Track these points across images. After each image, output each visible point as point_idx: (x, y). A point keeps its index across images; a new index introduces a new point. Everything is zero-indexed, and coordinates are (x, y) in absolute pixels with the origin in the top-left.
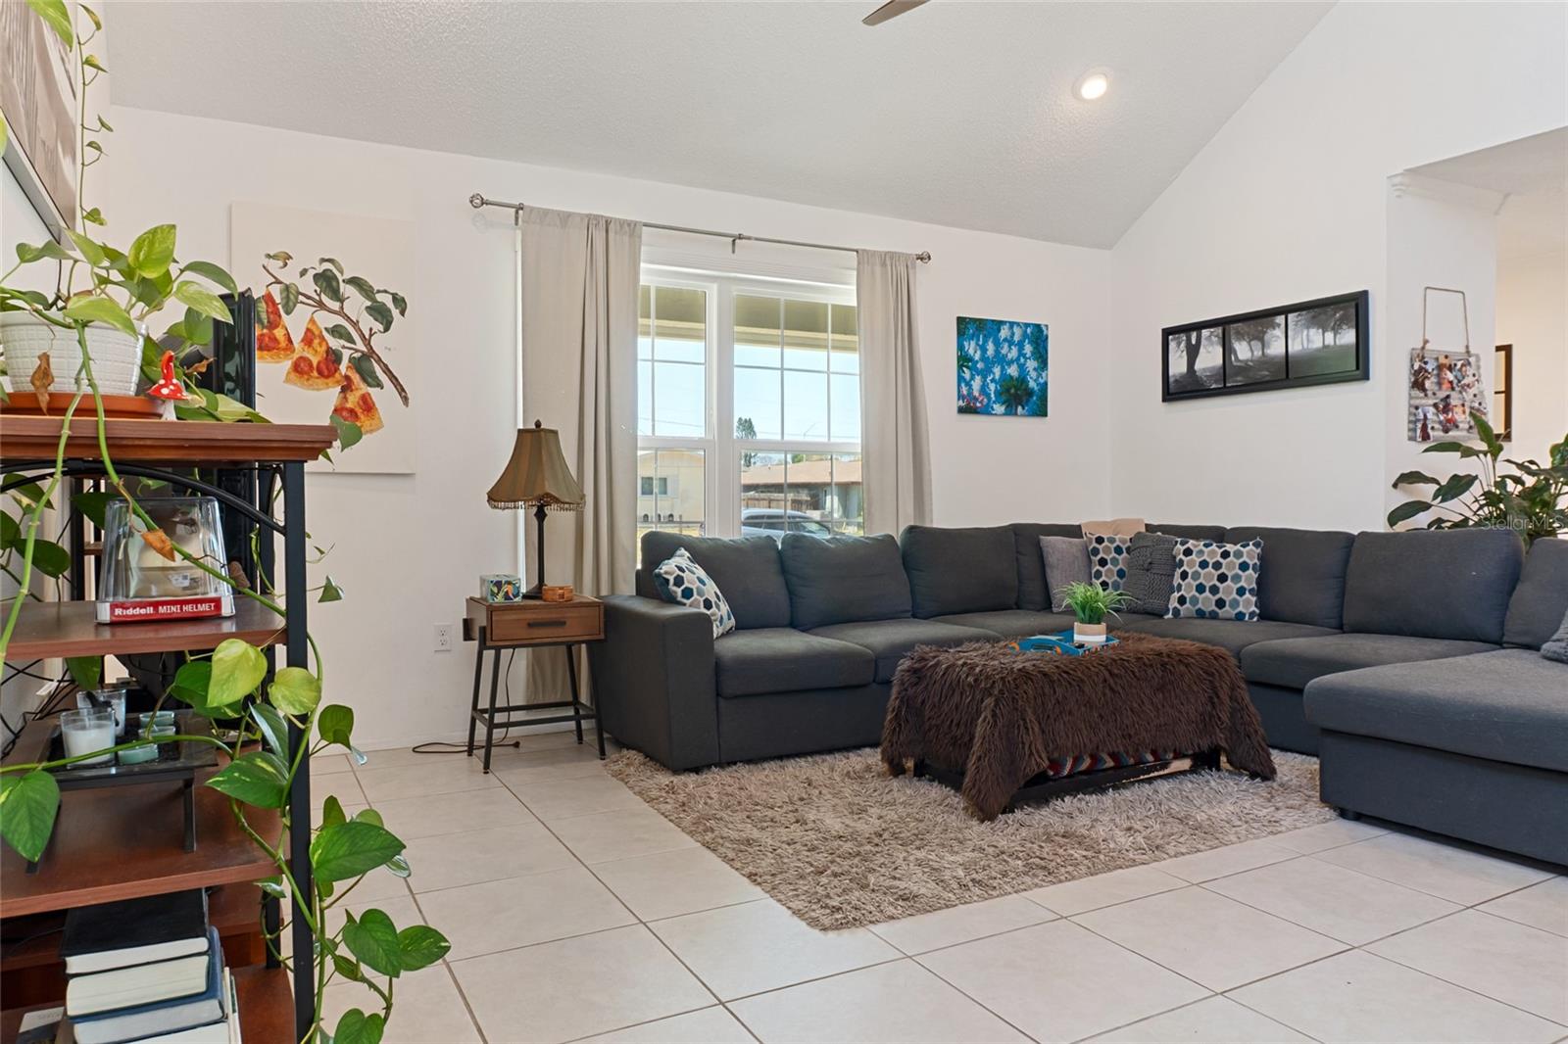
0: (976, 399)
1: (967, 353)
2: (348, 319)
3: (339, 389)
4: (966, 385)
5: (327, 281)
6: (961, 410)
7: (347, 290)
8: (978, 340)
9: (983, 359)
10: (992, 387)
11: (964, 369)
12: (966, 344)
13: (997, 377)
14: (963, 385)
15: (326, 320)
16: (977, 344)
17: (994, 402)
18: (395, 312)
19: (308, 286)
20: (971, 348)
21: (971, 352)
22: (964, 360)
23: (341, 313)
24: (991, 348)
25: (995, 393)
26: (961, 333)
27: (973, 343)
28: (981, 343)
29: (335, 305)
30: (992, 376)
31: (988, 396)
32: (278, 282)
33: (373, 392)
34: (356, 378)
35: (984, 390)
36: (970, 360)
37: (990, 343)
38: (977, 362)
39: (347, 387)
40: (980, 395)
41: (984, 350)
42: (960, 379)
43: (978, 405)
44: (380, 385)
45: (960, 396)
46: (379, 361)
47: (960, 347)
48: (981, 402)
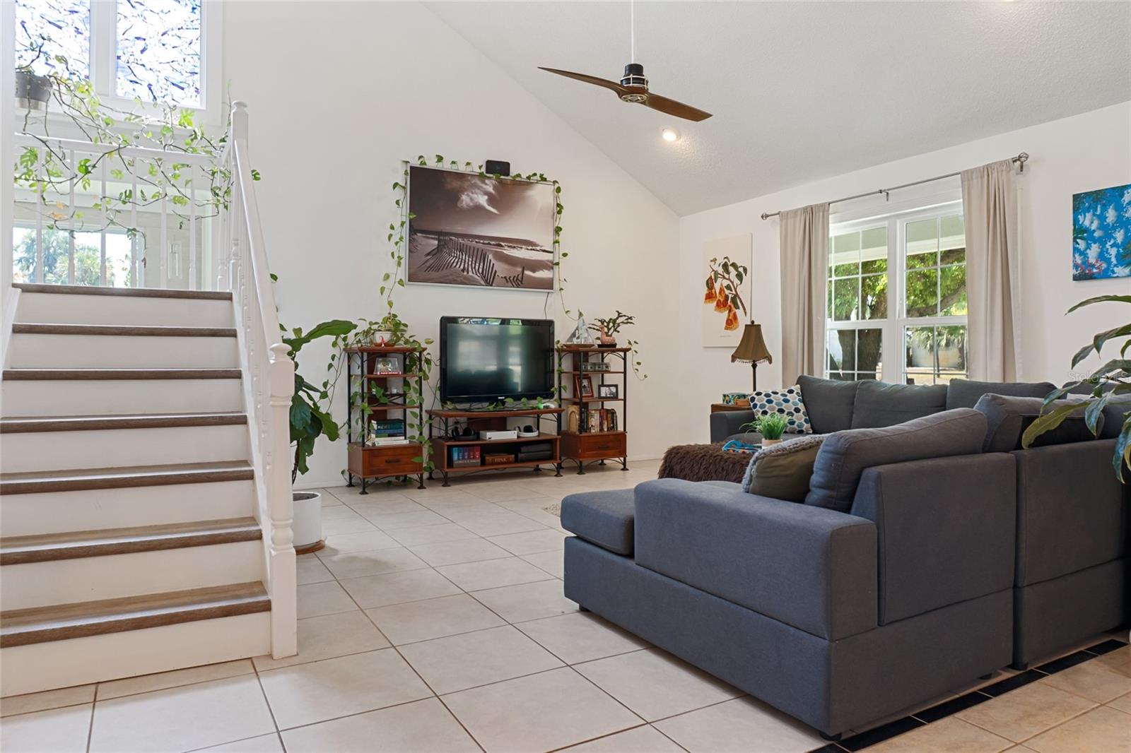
0: (1093, 266)
1: (1081, 226)
2: (731, 281)
3: (728, 311)
4: (1080, 255)
5: (725, 266)
6: (1076, 278)
7: (731, 269)
8: (1096, 210)
9: (1102, 226)
10: (1113, 251)
11: (1078, 240)
12: (1081, 218)
13: (1119, 241)
14: (1077, 255)
15: (726, 283)
16: (1094, 215)
17: (1115, 266)
18: (744, 275)
19: (720, 270)
20: (1087, 220)
21: (1087, 223)
22: (1079, 232)
23: (729, 279)
24: (1111, 215)
25: (1116, 257)
26: (1076, 210)
27: (1089, 216)
28: (1098, 213)
29: (727, 276)
30: (1112, 241)
31: (1108, 261)
32: (713, 270)
33: (737, 311)
34: (732, 306)
35: (1102, 256)
36: (1086, 230)
37: (1110, 210)
38: (1094, 231)
39: (730, 311)
40: (1097, 261)
41: (1102, 218)
42: (1076, 250)
43: (1095, 271)
44: (739, 308)
45: (1076, 266)
46: (739, 298)
47: (1076, 221)
48: (1098, 268)
